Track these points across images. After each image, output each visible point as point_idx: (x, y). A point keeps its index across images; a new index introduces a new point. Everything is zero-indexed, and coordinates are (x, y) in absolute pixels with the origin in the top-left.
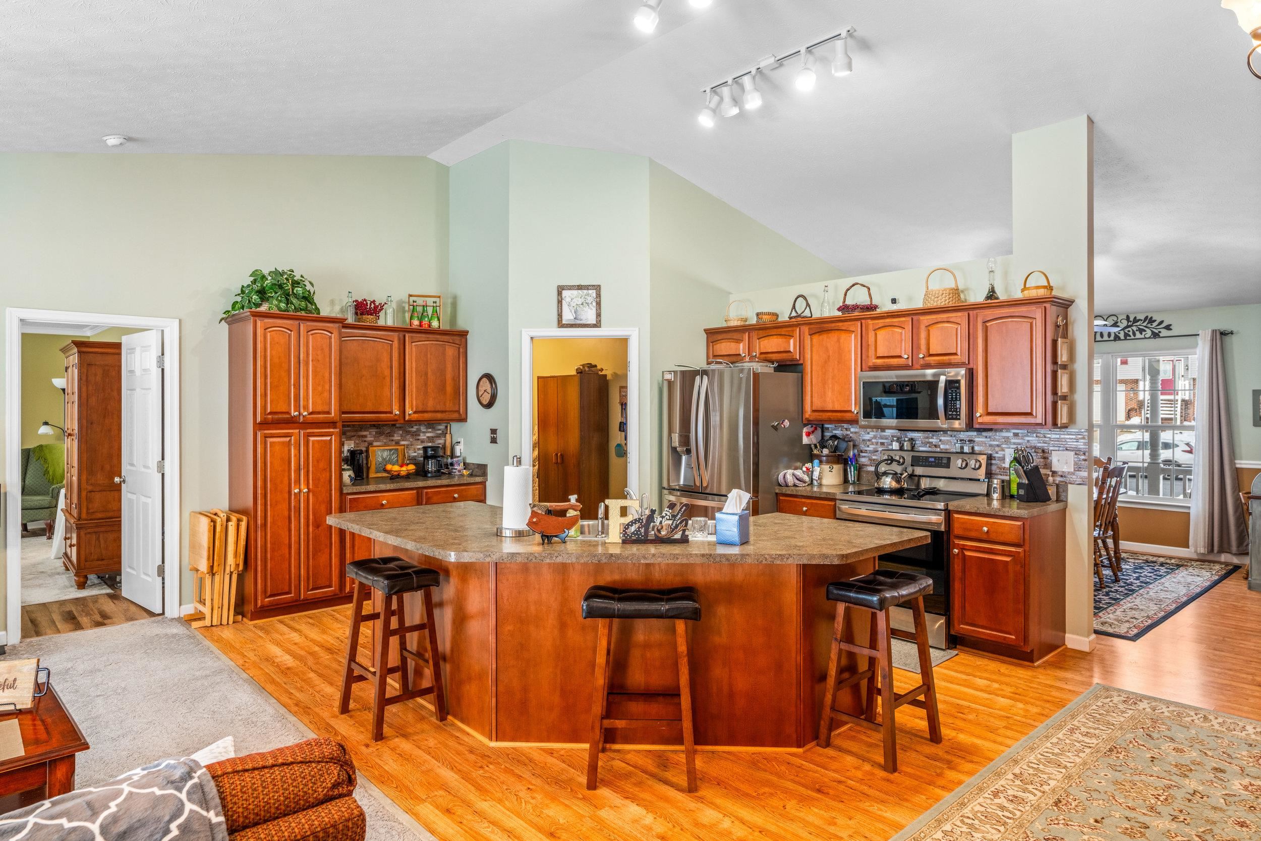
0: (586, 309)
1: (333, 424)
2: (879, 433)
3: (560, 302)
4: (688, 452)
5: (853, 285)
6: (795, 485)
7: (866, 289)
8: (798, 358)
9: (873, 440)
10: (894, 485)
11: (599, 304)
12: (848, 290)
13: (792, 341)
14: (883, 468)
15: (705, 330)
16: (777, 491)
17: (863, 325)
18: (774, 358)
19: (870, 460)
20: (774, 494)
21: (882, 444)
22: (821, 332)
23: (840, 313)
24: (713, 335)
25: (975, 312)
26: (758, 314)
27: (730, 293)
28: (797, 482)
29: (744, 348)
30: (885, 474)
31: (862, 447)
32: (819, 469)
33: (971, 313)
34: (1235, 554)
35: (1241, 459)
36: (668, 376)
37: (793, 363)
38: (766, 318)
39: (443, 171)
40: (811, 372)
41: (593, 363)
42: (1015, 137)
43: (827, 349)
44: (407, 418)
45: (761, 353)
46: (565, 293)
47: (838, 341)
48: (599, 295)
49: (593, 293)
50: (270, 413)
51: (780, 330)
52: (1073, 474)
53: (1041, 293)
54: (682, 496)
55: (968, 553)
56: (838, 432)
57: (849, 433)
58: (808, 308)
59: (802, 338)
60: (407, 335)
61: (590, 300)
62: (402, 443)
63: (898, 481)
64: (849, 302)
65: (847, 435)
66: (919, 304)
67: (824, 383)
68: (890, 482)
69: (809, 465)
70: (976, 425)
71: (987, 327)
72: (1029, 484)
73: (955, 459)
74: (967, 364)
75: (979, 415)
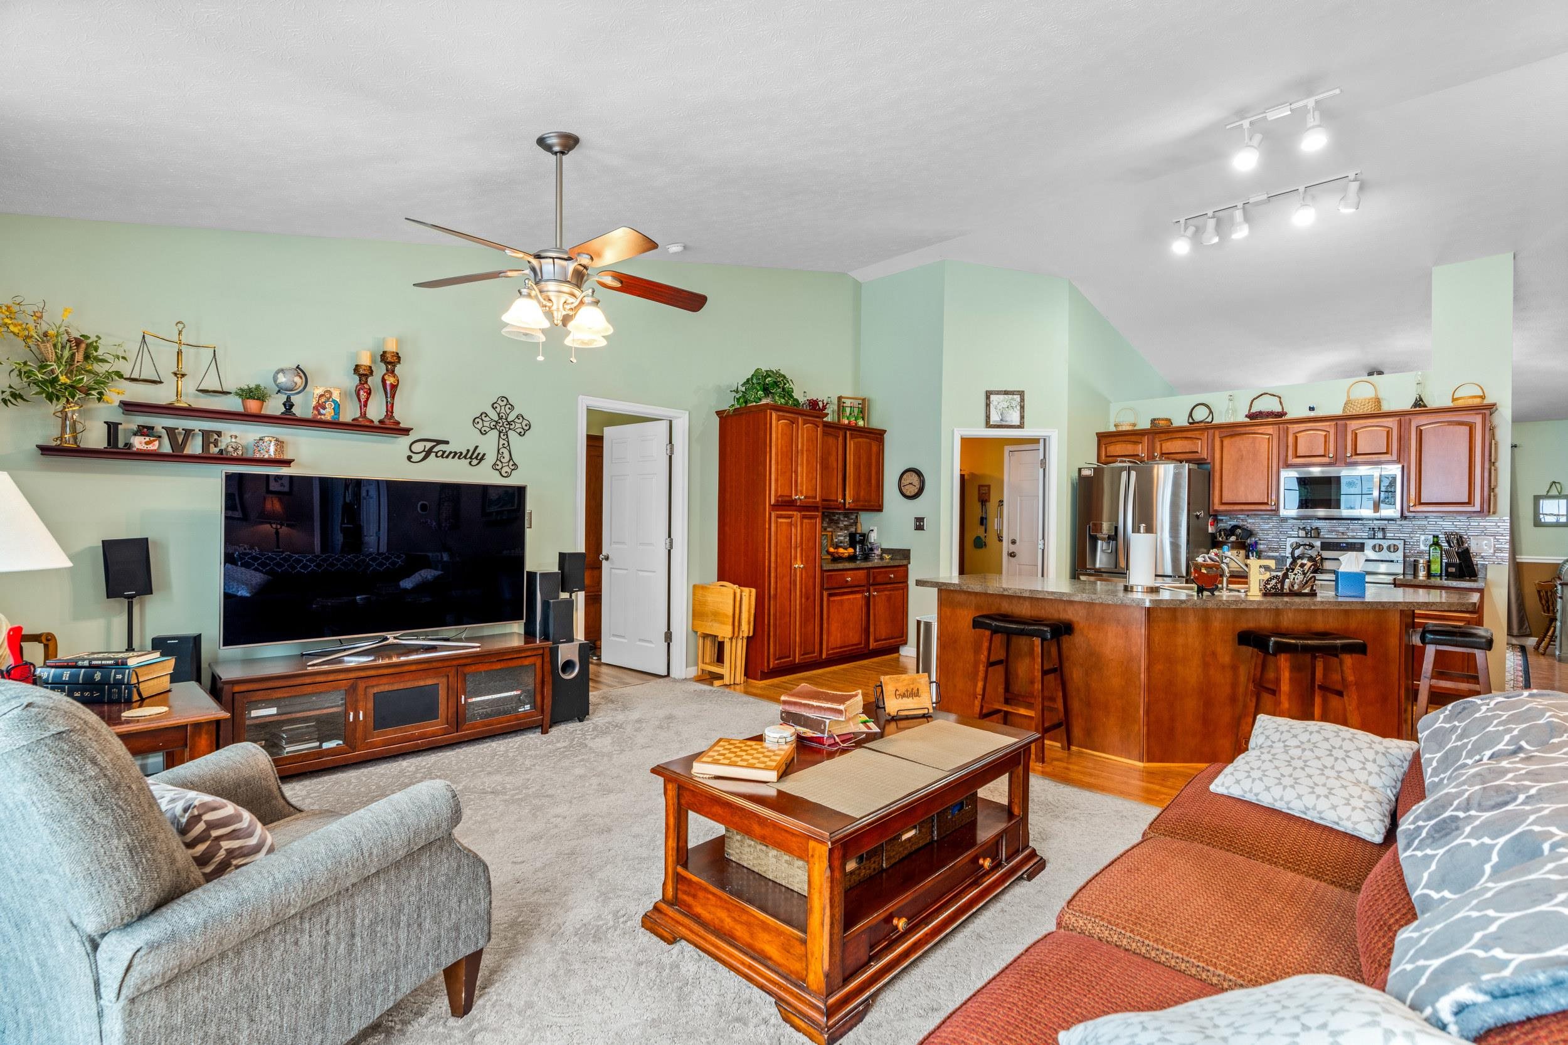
0: (1011, 411)
1: (816, 508)
3: (988, 405)
4: (1112, 538)
5: (1260, 395)
7: (1276, 399)
8: (1207, 458)
11: (1022, 407)
12: (1254, 400)
13: (1197, 444)
17: (1280, 429)
18: (1178, 458)
22: (1232, 435)
23: (1247, 420)
24: (1104, 439)
25: (1407, 417)
26: (1153, 420)
29: (1143, 449)
33: (1402, 418)
34: (1516, 636)
35: (1521, 555)
36: (1086, 473)
37: (1201, 462)
38: (1162, 423)
39: (857, 286)
40: (1221, 470)
42: (1437, 271)
43: (1240, 449)
44: (847, 506)
45: (1163, 454)
46: (993, 397)
47: (1252, 442)
48: (1022, 400)
49: (1017, 398)
50: (780, 496)
51: (1181, 433)
52: (1493, 555)
53: (1477, 401)
58: (1211, 415)
59: (1210, 441)
60: (848, 433)
61: (1014, 404)
62: (829, 529)
64: (1253, 410)
65: (1247, 525)
66: (1338, 411)
67: (1236, 479)
70: (1406, 514)
71: (1421, 431)
72: (1460, 564)
73: (1370, 543)
74: (1398, 461)
75: (1412, 504)
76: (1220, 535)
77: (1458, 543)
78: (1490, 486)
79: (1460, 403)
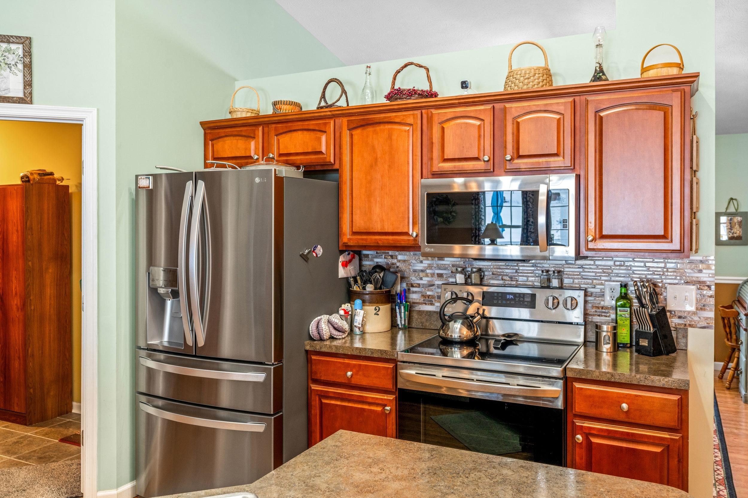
0: (6, 72)
2: (436, 262)
4: (175, 294)
5: (406, 66)
6: (332, 338)
7: (423, 71)
8: (332, 161)
9: (428, 271)
10: (466, 333)
11: (28, 67)
12: (398, 72)
13: (324, 138)
14: (449, 310)
15: (202, 124)
16: (308, 348)
17: (425, 116)
18: (298, 162)
19: (423, 296)
20: (303, 353)
21: (440, 276)
22: (365, 124)
23: (388, 102)
24: (214, 130)
25: (583, 98)
26: (275, 104)
27: (235, 80)
28: (335, 333)
29: (256, 148)
30: (453, 318)
31: (414, 279)
32: (362, 312)
33: (577, 98)
36: (144, 183)
37: (325, 168)
38: (286, 109)
40: (352, 180)
41: (48, 170)
43: (373, 148)
45: (280, 155)
47: (390, 137)
48: (28, 53)
49: (19, 49)
51: (306, 123)
52: (694, 313)
54: (167, 361)
55: (595, 440)
56: (381, 261)
57: (395, 261)
58: (344, 95)
59: (337, 135)
63: (470, 327)
65: (393, 264)
66: (499, 88)
67: (369, 195)
68: (460, 329)
69: (346, 306)
70: (584, 253)
71: (601, 118)
72: (655, 333)
73: (541, 296)
74: (572, 168)
75: (590, 238)
76: (356, 281)
77: (651, 300)
78: (692, 208)
79: (652, 74)
